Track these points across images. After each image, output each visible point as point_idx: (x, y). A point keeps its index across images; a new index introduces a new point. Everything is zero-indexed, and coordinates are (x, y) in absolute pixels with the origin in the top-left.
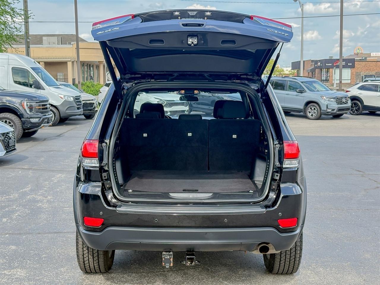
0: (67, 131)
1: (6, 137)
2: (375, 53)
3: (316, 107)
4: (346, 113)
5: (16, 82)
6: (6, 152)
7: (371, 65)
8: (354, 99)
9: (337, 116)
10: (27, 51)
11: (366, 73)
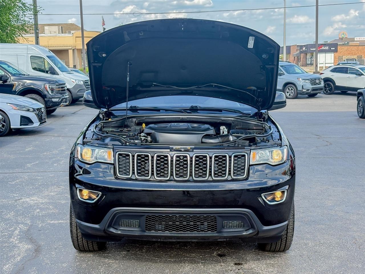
0: (79, 109)
1: (39, 112)
3: (293, 88)
4: (320, 93)
5: (35, 69)
6: (39, 123)
7: (353, 49)
8: (327, 80)
9: (312, 95)
10: (36, 41)
11: (348, 57)
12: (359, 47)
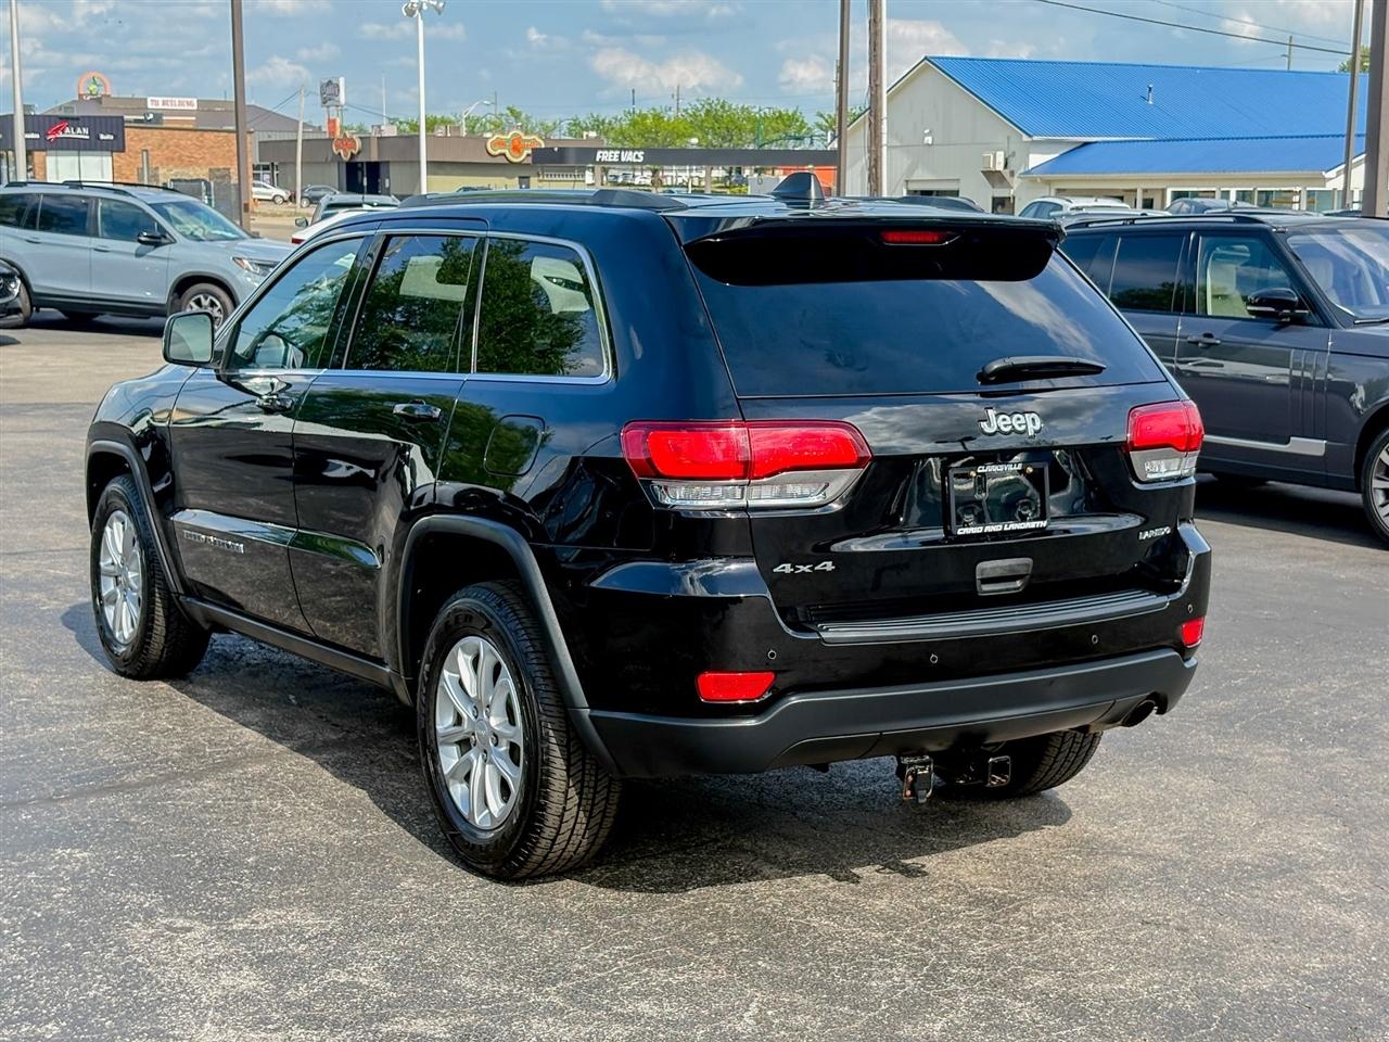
2: (160, 99)
3: (218, 298)
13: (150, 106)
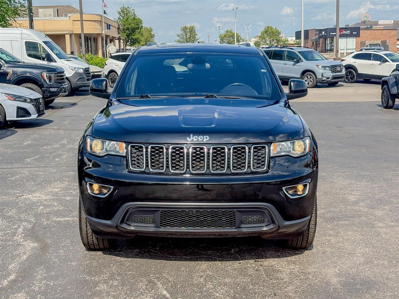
0: (79, 100)
1: (37, 102)
2: (382, 21)
3: (312, 76)
4: (340, 81)
5: (30, 55)
6: (37, 115)
7: (376, 33)
8: (349, 68)
9: (332, 84)
10: (30, 25)
11: (371, 42)
12: (384, 31)
13: (379, 23)
